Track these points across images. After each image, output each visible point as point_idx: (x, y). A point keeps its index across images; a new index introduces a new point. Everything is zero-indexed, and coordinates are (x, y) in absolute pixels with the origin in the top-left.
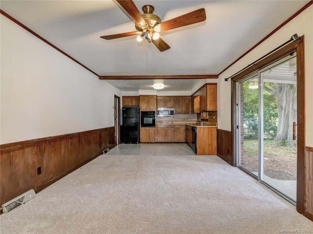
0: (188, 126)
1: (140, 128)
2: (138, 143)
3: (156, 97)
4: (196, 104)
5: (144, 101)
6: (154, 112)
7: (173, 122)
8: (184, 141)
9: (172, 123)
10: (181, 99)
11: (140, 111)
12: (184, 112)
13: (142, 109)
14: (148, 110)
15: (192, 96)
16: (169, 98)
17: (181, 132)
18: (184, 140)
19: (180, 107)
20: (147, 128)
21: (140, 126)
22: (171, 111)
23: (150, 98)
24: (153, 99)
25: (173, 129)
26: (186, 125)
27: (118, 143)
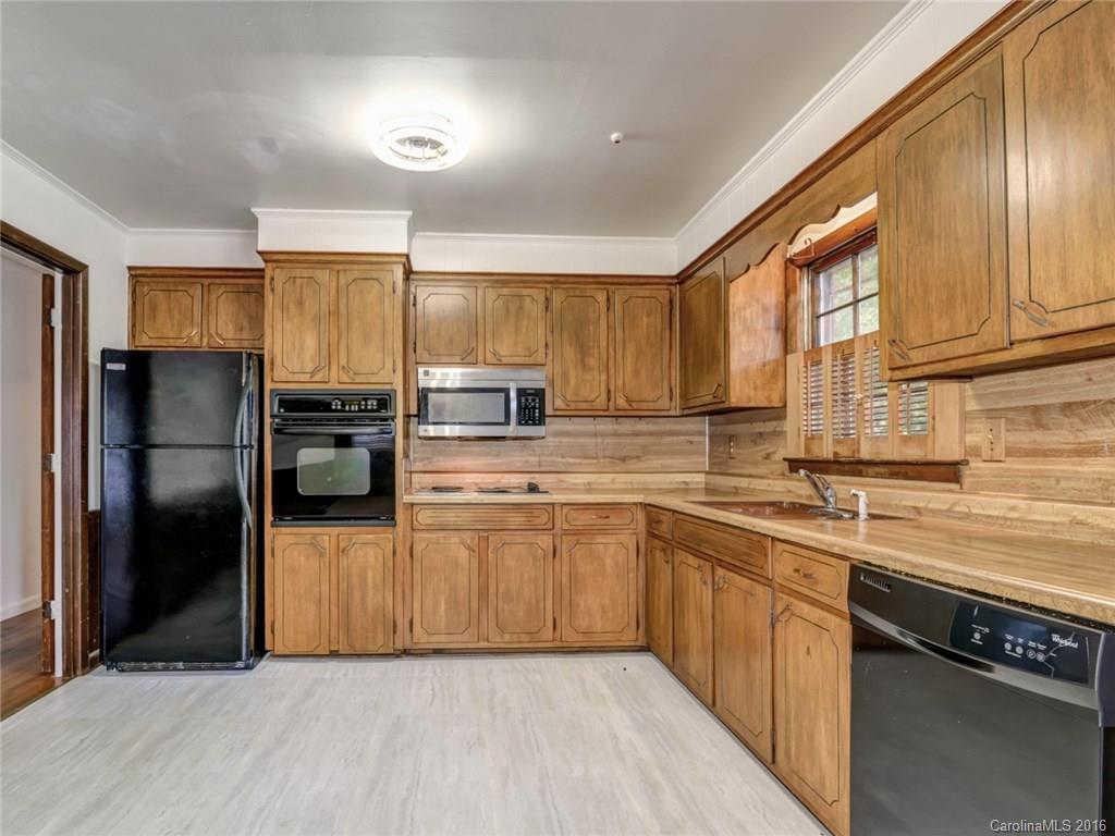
0: (666, 517)
1: (268, 530)
2: (240, 664)
3: (399, 272)
4: (749, 330)
5: (300, 303)
6: (384, 401)
7: (542, 480)
8: (629, 637)
9: (533, 489)
10: (601, 297)
11: (268, 386)
12: (622, 403)
13: (280, 373)
14: (334, 380)
15: (683, 278)
16: (506, 291)
17: (609, 562)
18: (632, 636)
19: (592, 362)
20: (327, 535)
21: (268, 517)
22: (521, 392)
23: (351, 276)
24: (376, 285)
25: (545, 541)
26: (645, 506)
27: (59, 672)
